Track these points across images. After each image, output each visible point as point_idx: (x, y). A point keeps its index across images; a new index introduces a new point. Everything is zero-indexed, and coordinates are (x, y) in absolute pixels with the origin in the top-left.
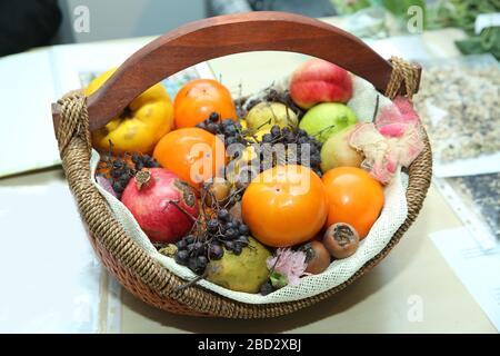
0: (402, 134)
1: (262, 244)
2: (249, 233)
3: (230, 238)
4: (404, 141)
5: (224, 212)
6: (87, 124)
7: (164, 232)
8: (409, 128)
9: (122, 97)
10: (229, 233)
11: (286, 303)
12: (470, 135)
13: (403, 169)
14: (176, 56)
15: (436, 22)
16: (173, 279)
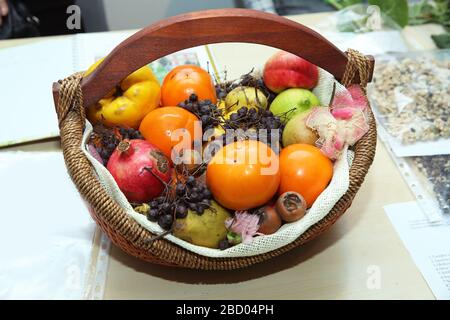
0: (350, 117)
1: (223, 207)
2: (212, 197)
3: (194, 201)
4: (351, 123)
5: (192, 178)
6: (81, 101)
7: (140, 193)
8: (358, 112)
9: (111, 79)
10: (194, 196)
11: (241, 258)
12: (432, 120)
13: (350, 148)
14: (156, 45)
15: (418, 18)
16: (144, 232)
